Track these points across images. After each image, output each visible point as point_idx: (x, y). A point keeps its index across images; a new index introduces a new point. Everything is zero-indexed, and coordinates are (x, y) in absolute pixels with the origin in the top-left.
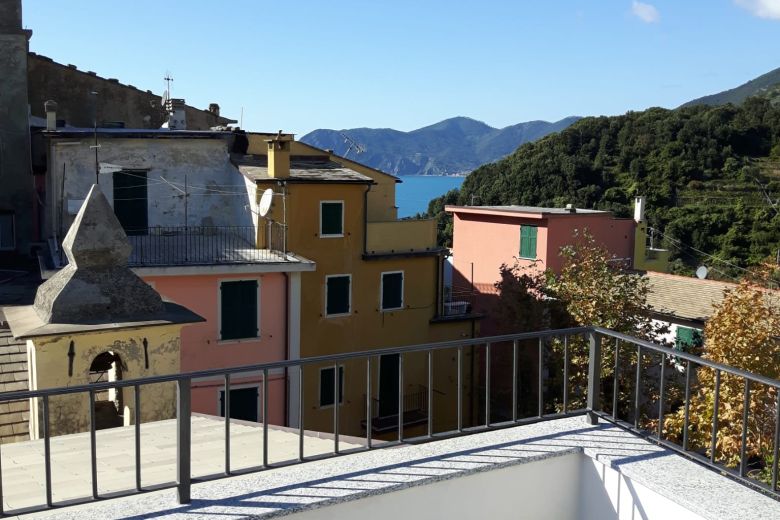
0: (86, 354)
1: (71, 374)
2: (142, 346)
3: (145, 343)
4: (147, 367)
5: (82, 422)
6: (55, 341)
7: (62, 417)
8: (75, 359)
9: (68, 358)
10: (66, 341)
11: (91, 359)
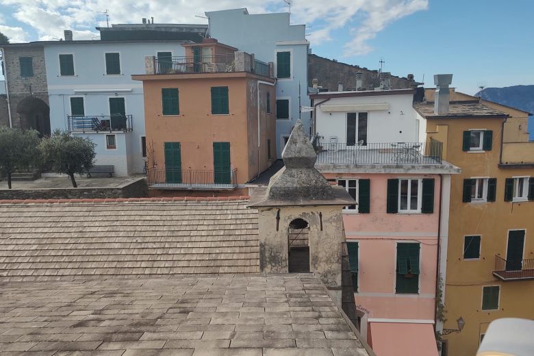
0: (287, 218)
1: (278, 230)
2: (319, 217)
3: (321, 215)
4: (322, 230)
5: (283, 258)
6: (269, 210)
7: (273, 254)
8: (280, 221)
9: (276, 220)
10: (275, 211)
11: (289, 222)
